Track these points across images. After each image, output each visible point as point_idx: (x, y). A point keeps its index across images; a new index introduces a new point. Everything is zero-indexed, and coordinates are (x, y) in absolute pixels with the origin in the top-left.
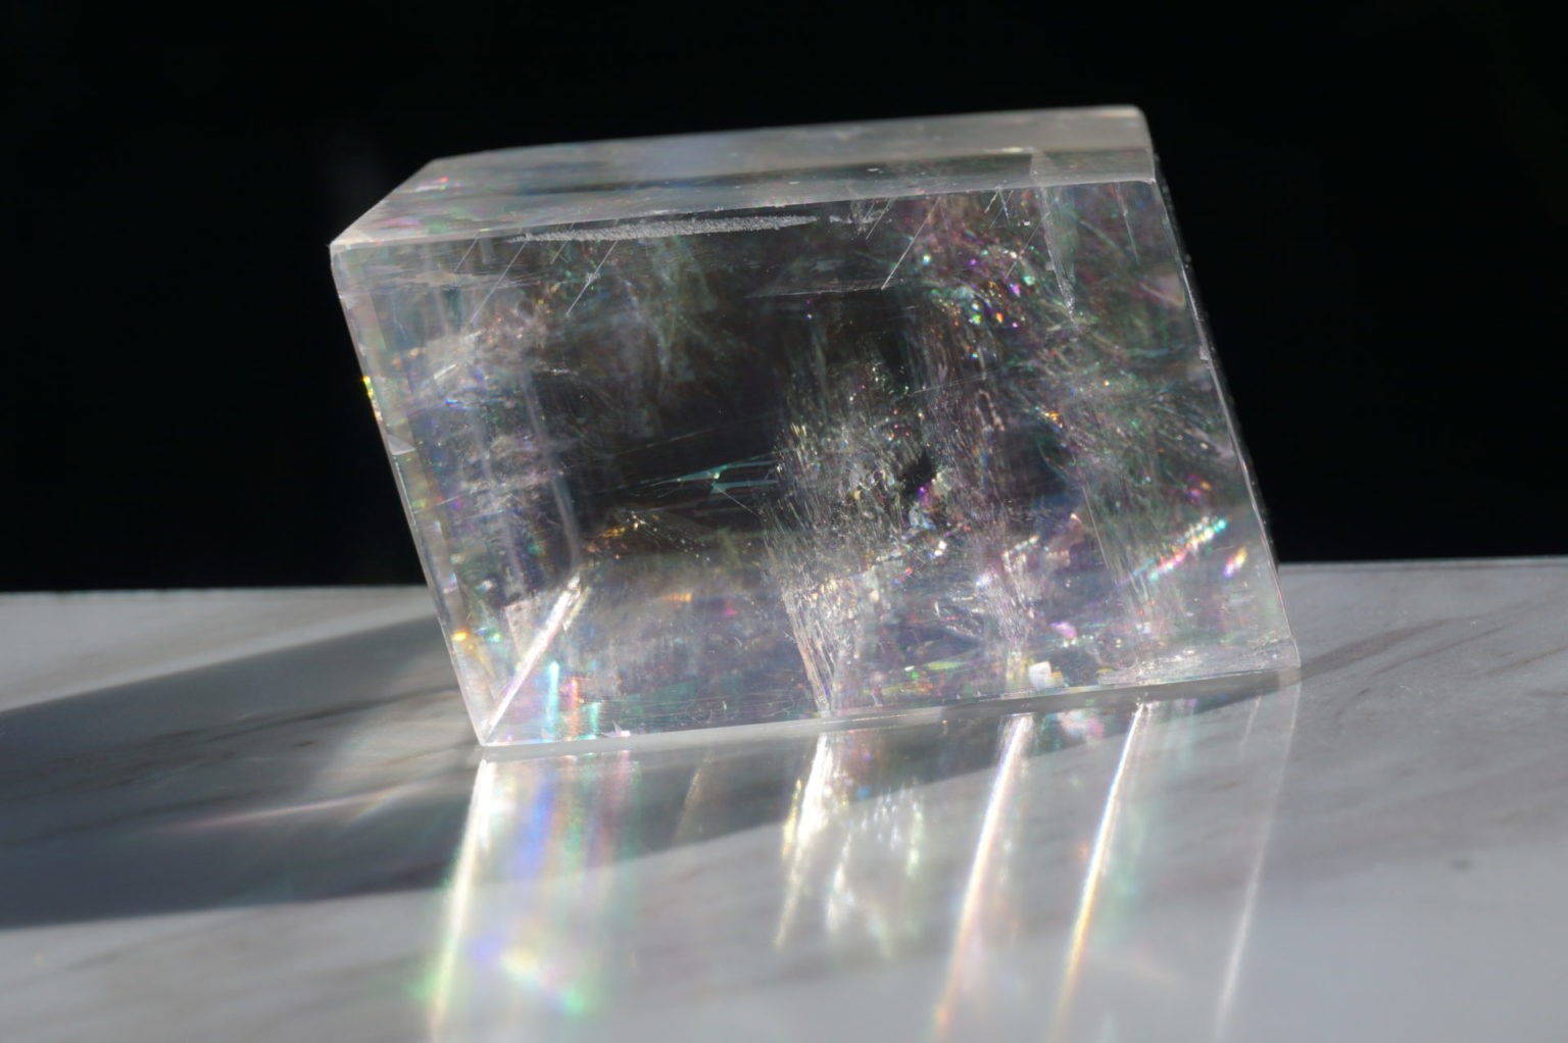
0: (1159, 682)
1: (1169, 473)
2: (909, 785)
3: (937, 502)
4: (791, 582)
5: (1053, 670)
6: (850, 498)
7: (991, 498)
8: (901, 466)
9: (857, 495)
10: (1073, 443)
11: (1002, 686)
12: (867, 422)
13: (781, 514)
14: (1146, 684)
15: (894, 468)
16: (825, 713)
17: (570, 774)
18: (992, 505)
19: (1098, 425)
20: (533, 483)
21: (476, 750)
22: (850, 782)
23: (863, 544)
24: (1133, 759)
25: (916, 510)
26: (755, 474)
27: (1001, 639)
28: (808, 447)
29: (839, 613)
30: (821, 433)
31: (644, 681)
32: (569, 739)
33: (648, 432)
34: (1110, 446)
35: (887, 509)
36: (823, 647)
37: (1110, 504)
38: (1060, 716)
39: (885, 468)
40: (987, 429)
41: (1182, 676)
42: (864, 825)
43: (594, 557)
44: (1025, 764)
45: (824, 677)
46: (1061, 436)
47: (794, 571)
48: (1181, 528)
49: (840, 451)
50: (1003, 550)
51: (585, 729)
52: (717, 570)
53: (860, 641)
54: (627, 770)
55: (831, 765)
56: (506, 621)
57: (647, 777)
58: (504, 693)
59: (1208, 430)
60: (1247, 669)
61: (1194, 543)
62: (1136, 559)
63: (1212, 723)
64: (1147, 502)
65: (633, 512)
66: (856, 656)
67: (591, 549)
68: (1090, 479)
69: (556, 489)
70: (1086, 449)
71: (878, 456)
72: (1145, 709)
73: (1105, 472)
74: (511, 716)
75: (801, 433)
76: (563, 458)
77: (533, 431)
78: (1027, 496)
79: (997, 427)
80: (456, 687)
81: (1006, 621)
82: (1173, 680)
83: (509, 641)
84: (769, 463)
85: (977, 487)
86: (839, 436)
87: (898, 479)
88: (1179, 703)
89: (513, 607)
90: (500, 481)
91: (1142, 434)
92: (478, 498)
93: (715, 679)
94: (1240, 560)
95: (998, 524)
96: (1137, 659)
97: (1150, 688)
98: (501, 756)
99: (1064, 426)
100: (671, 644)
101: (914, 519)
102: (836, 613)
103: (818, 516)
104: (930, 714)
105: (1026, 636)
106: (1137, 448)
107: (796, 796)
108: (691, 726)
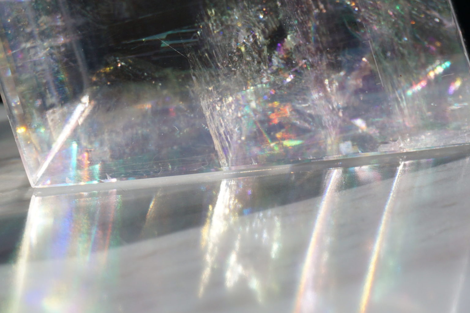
0: (412, 150)
1: (418, 36)
2: (273, 206)
3: (287, 52)
4: (206, 96)
5: (353, 145)
6: (239, 50)
7: (318, 49)
8: (267, 31)
9: (243, 49)
10: (364, 20)
11: (325, 153)
12: (248, 7)
13: (200, 58)
14: (405, 151)
15: (263, 32)
16: (225, 168)
17: (82, 202)
18: (319, 53)
19: (378, 9)
20: (62, 42)
21: (30, 190)
22: (240, 206)
23: (246, 74)
24: (398, 192)
25: (276, 56)
26: (186, 36)
27: (324, 128)
28: (215, 21)
29: (233, 114)
30: (223, 14)
31: (124, 153)
32: (82, 183)
33: (127, 15)
34: (384, 20)
35: (260, 55)
36: (224, 133)
37: (384, 52)
38: (357, 169)
39: (258, 32)
40: (316, 11)
41: (425, 147)
42: (247, 229)
43: (95, 84)
44: (337, 195)
45: (224, 149)
46: (358, 16)
47: (208, 90)
48: (424, 66)
49: (233, 24)
50: (325, 78)
51: (92, 178)
52: (165, 92)
53: (245, 129)
54: (115, 200)
55: (229, 197)
56: (46, 119)
57: (125, 204)
58: (45, 159)
59: (440, 12)
60: (462, 142)
61: (432, 75)
62: (399, 82)
63: (442, 172)
64: (406, 52)
65: (118, 58)
66: (243, 138)
67: (94, 79)
68: (374, 38)
69: (75, 46)
70: (371, 22)
71: (255, 26)
72: (405, 165)
73: (382, 35)
74: (50, 172)
75: (212, 14)
76: (79, 28)
77: (62, 13)
78: (338, 48)
79: (321, 10)
80: (18, 157)
81: (326, 118)
82: (420, 148)
83: (49, 131)
84: (194, 30)
85: (310, 42)
86: (233, 15)
87: (266, 38)
88: (423, 161)
89: (51, 111)
90: (42, 41)
91: (403, 13)
92: (31, 50)
93: (164, 152)
94: (458, 84)
95: (322, 64)
96: (400, 138)
97: (407, 153)
98: (44, 193)
99: (359, 9)
100: (140, 132)
101: (275, 61)
102: (231, 114)
103: (221, 59)
104: (284, 169)
105: (338, 126)
106: (399, 22)
107: (209, 214)
108: (149, 176)
